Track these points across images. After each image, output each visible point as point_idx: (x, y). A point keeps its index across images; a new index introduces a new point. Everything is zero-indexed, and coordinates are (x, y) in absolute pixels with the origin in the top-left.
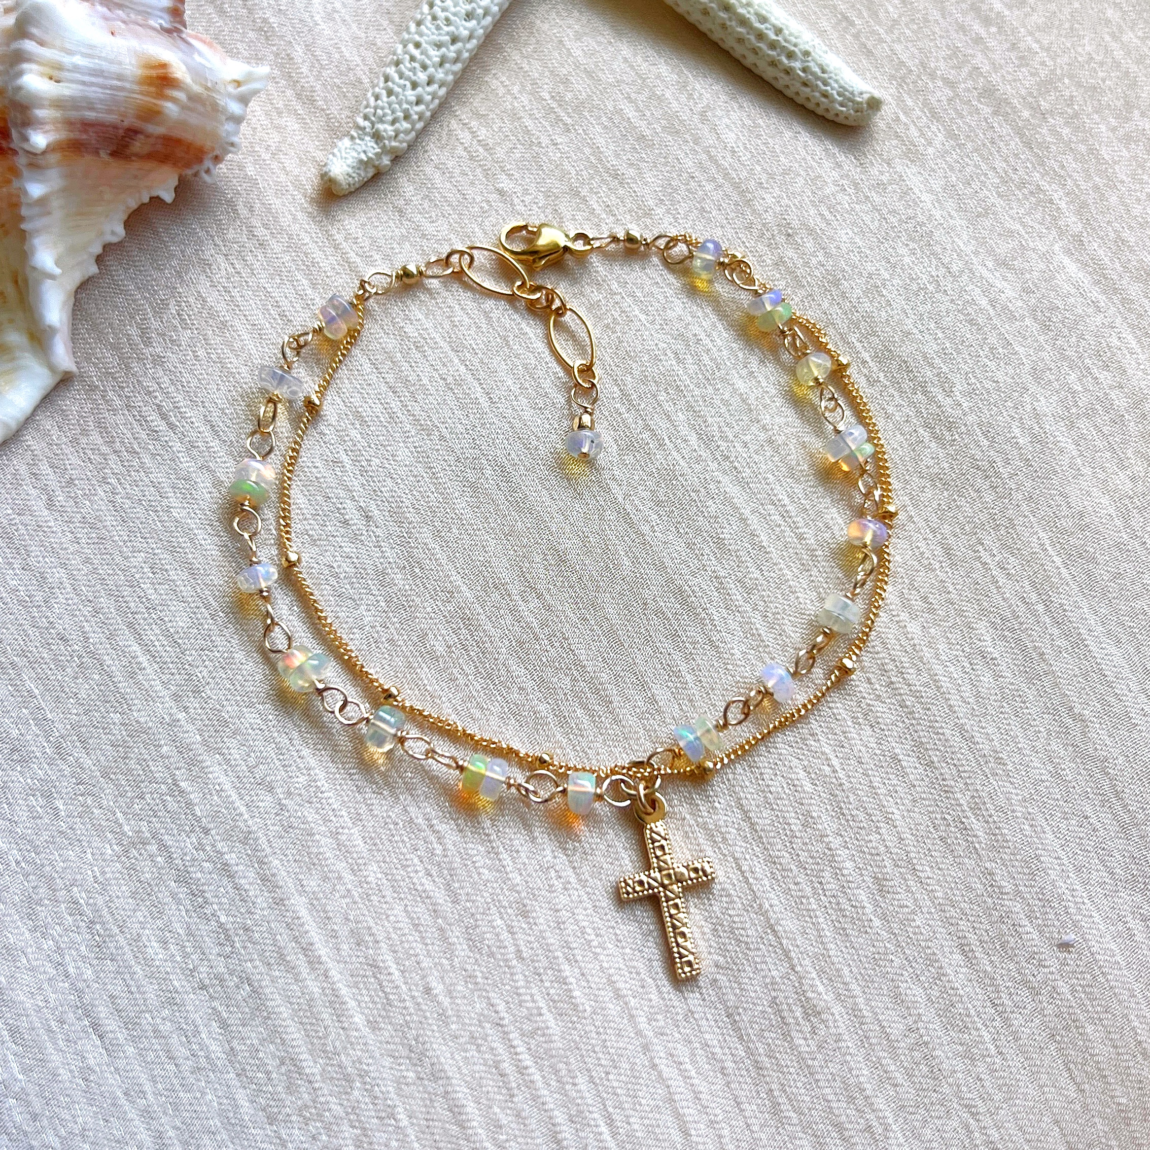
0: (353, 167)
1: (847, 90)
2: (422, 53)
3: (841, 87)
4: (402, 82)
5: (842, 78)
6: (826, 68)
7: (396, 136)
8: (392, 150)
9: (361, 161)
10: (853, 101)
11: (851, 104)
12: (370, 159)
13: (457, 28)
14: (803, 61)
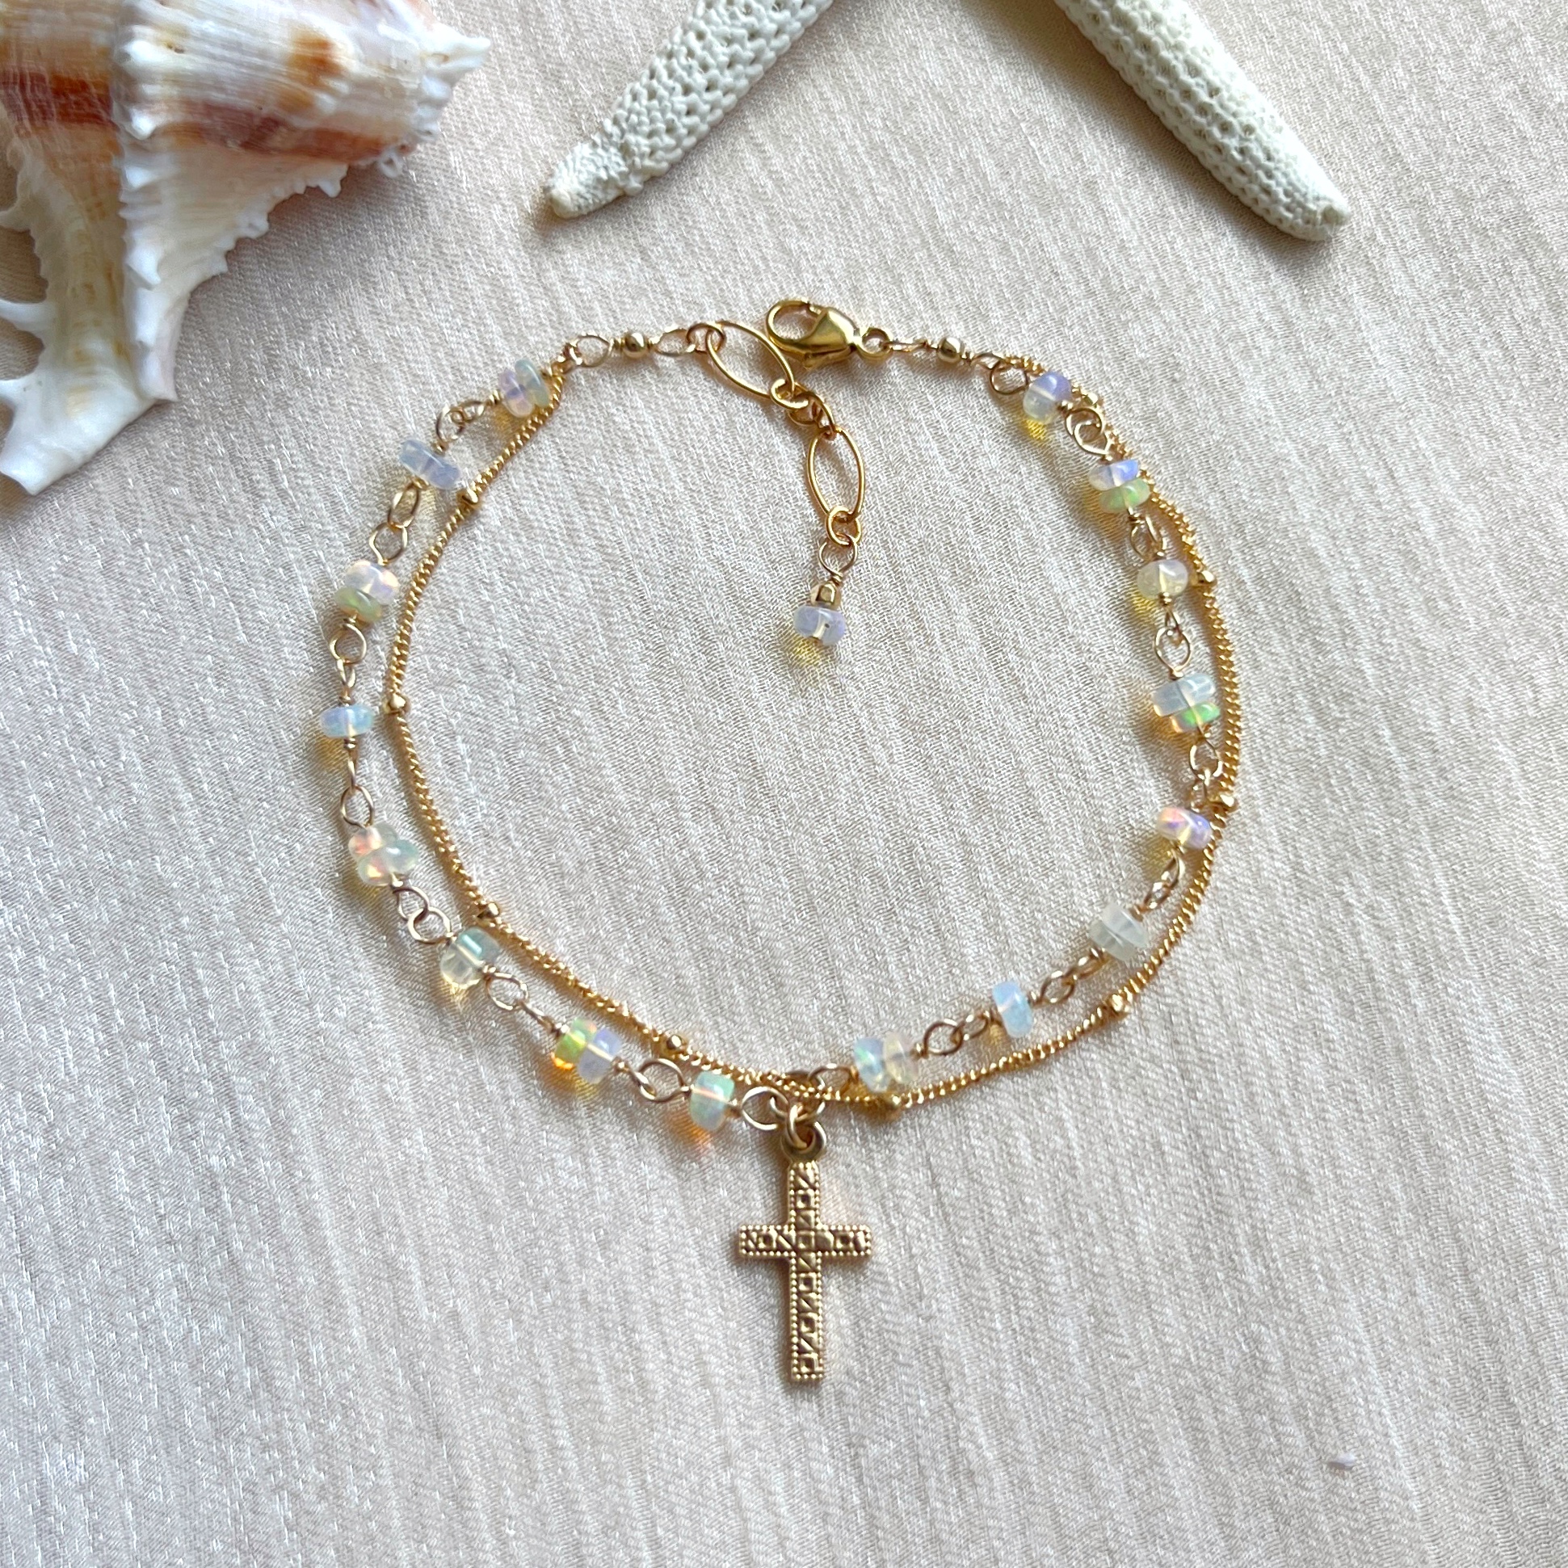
0: (587, 186)
1: (1298, 190)
2: (704, 48)
3: (1290, 183)
4: (671, 83)
5: (1295, 172)
6: (1273, 154)
7: (652, 153)
8: (643, 171)
9: (599, 180)
10: (1304, 208)
11: (1299, 210)
12: (611, 179)
13: (760, 20)
14: (1241, 139)
